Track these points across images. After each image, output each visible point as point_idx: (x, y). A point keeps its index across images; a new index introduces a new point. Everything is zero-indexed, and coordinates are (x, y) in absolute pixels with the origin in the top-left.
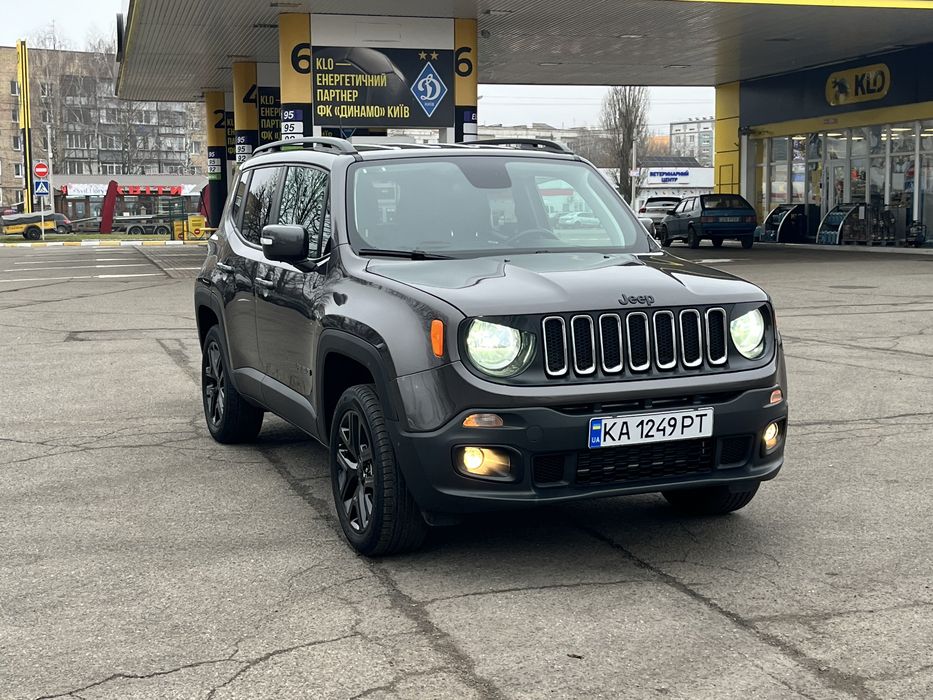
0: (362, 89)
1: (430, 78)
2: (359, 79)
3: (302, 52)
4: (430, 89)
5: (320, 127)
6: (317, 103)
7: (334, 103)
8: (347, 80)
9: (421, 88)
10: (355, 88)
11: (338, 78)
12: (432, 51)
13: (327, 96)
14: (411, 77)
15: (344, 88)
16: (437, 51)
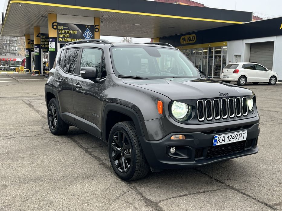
0: (70, 34)
1: (88, 32)
2: (70, 32)
3: (54, 24)
4: (88, 35)
5: (59, 44)
6: (59, 37)
7: (63, 38)
8: (66, 32)
9: (86, 35)
10: (68, 34)
11: (64, 31)
12: (89, 25)
13: (61, 36)
14: (83, 32)
15: (66, 34)
16: (90, 25)
